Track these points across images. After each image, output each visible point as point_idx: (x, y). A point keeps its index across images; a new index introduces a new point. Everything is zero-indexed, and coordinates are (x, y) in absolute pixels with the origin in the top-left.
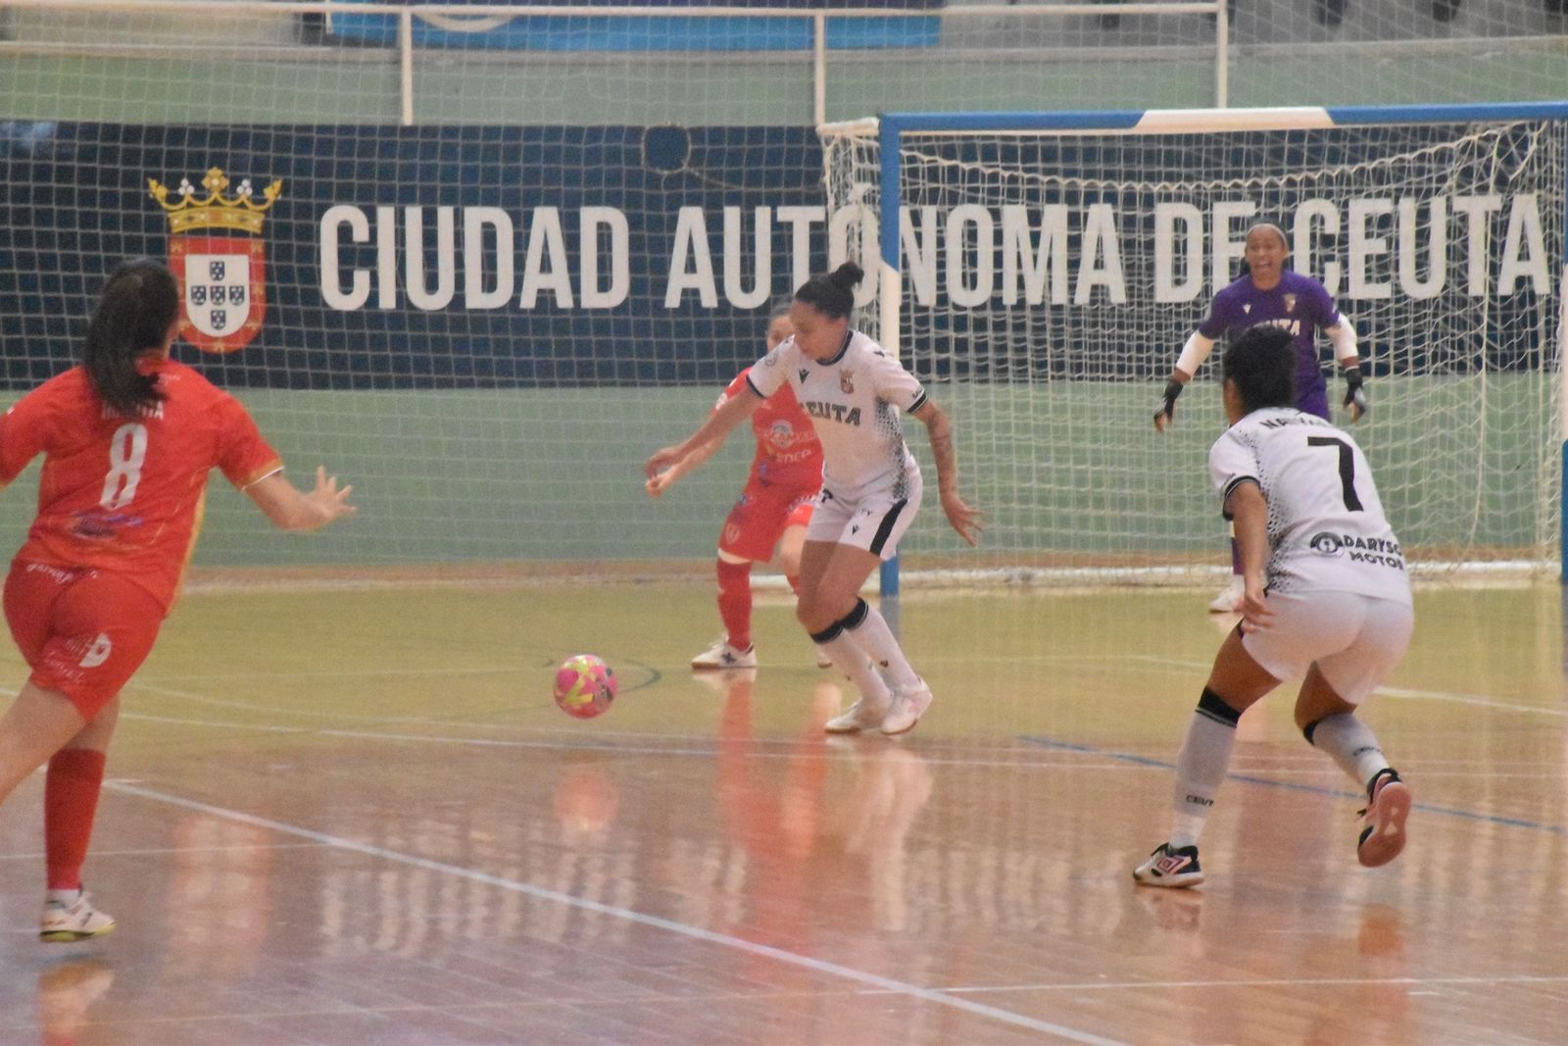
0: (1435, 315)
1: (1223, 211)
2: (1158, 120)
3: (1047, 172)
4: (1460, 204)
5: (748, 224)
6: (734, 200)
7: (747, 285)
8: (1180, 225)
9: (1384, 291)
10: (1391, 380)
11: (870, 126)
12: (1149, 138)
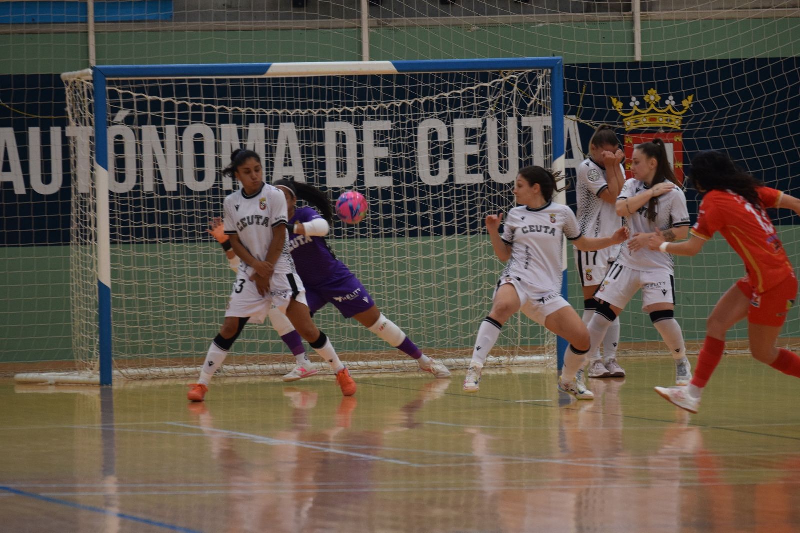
0: (482, 195)
1: (370, 127)
2: (280, 69)
3: (221, 103)
4: (526, 121)
5: (46, 139)
6: (34, 124)
7: (47, 180)
8: (341, 137)
9: (478, 179)
10: (456, 238)
11: (88, 74)
12: (276, 80)
